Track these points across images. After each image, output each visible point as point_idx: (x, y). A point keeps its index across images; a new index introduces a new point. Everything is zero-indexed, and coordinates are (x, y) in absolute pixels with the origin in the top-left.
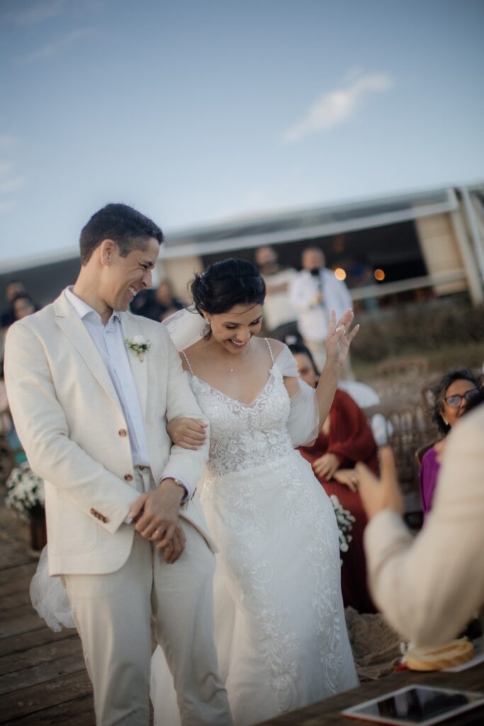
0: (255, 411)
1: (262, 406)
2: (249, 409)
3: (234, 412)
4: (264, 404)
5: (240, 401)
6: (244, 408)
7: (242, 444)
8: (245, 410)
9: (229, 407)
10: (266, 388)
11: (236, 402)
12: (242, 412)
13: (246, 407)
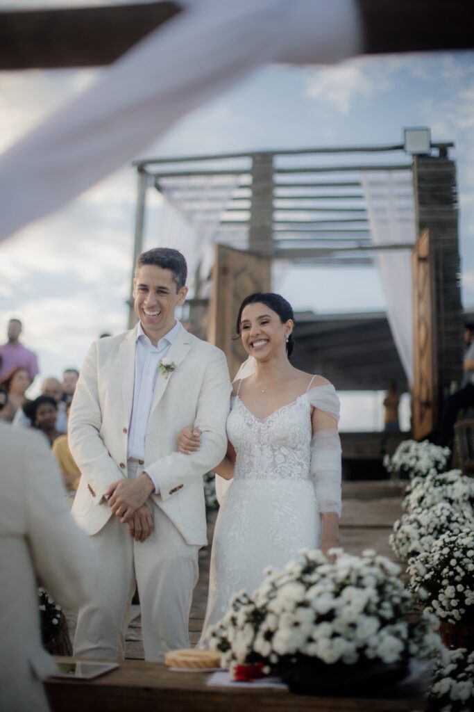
0: (264, 427)
1: (271, 423)
2: (261, 424)
3: (248, 424)
4: (273, 422)
5: (257, 416)
6: (256, 422)
7: (252, 456)
8: (258, 424)
9: (245, 420)
10: (281, 409)
11: (253, 417)
12: (254, 426)
13: (258, 422)
